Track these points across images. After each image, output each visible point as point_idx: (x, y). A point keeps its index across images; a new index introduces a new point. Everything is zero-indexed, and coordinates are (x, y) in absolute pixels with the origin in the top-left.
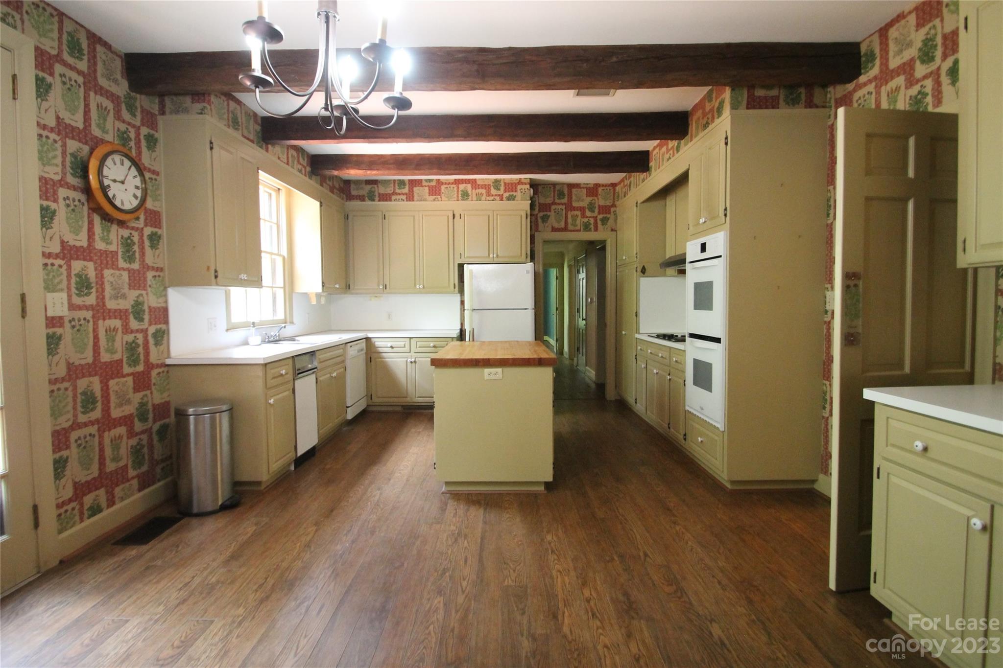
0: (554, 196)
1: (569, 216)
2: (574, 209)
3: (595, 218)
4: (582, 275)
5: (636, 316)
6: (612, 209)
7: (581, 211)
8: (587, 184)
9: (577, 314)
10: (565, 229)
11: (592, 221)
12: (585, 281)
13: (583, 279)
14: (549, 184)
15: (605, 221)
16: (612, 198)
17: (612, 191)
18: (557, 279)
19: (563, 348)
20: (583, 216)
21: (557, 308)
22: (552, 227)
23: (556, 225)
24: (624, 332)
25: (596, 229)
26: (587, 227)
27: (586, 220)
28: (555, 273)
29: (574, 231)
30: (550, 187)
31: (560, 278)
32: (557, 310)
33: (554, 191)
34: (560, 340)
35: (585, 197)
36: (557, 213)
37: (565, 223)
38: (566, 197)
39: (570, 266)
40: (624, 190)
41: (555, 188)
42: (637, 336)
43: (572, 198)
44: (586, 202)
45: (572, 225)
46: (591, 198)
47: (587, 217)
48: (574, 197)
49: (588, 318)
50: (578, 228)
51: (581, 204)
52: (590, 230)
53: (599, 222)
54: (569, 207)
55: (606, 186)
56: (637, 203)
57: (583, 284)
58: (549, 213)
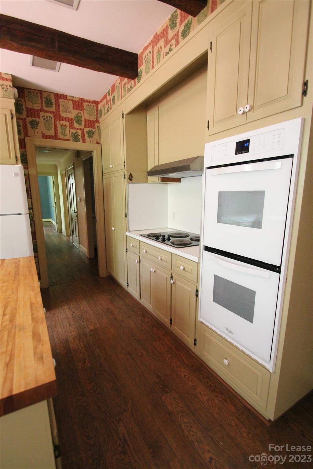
0: (42, 103)
1: (59, 126)
2: (63, 119)
3: (83, 130)
4: (72, 181)
5: (126, 217)
6: (97, 125)
7: (69, 122)
8: (73, 97)
9: (70, 208)
10: (55, 137)
11: (80, 133)
12: (74, 185)
13: (73, 184)
14: (35, 90)
15: (91, 134)
16: (95, 114)
17: (95, 107)
18: (53, 183)
19: (62, 228)
20: (72, 127)
21: (55, 203)
22: (43, 134)
23: (47, 133)
24: (113, 229)
25: (84, 141)
26: (75, 138)
27: (74, 131)
28: (52, 179)
29: (64, 140)
30: (37, 93)
31: (56, 183)
32: (55, 204)
33: (41, 98)
34: (59, 223)
35: (71, 109)
36: (46, 120)
37: (55, 132)
38: (54, 105)
39: (62, 175)
40: (107, 106)
41: (41, 95)
42: (127, 234)
43: (59, 108)
44: (73, 114)
45: (62, 134)
46: (78, 111)
47: (75, 129)
48: (61, 108)
49: (78, 211)
50: (68, 137)
51: (69, 116)
52: (78, 141)
53: (86, 135)
54: (57, 116)
55: (90, 102)
56: (123, 114)
57: (73, 188)
58: (38, 120)
